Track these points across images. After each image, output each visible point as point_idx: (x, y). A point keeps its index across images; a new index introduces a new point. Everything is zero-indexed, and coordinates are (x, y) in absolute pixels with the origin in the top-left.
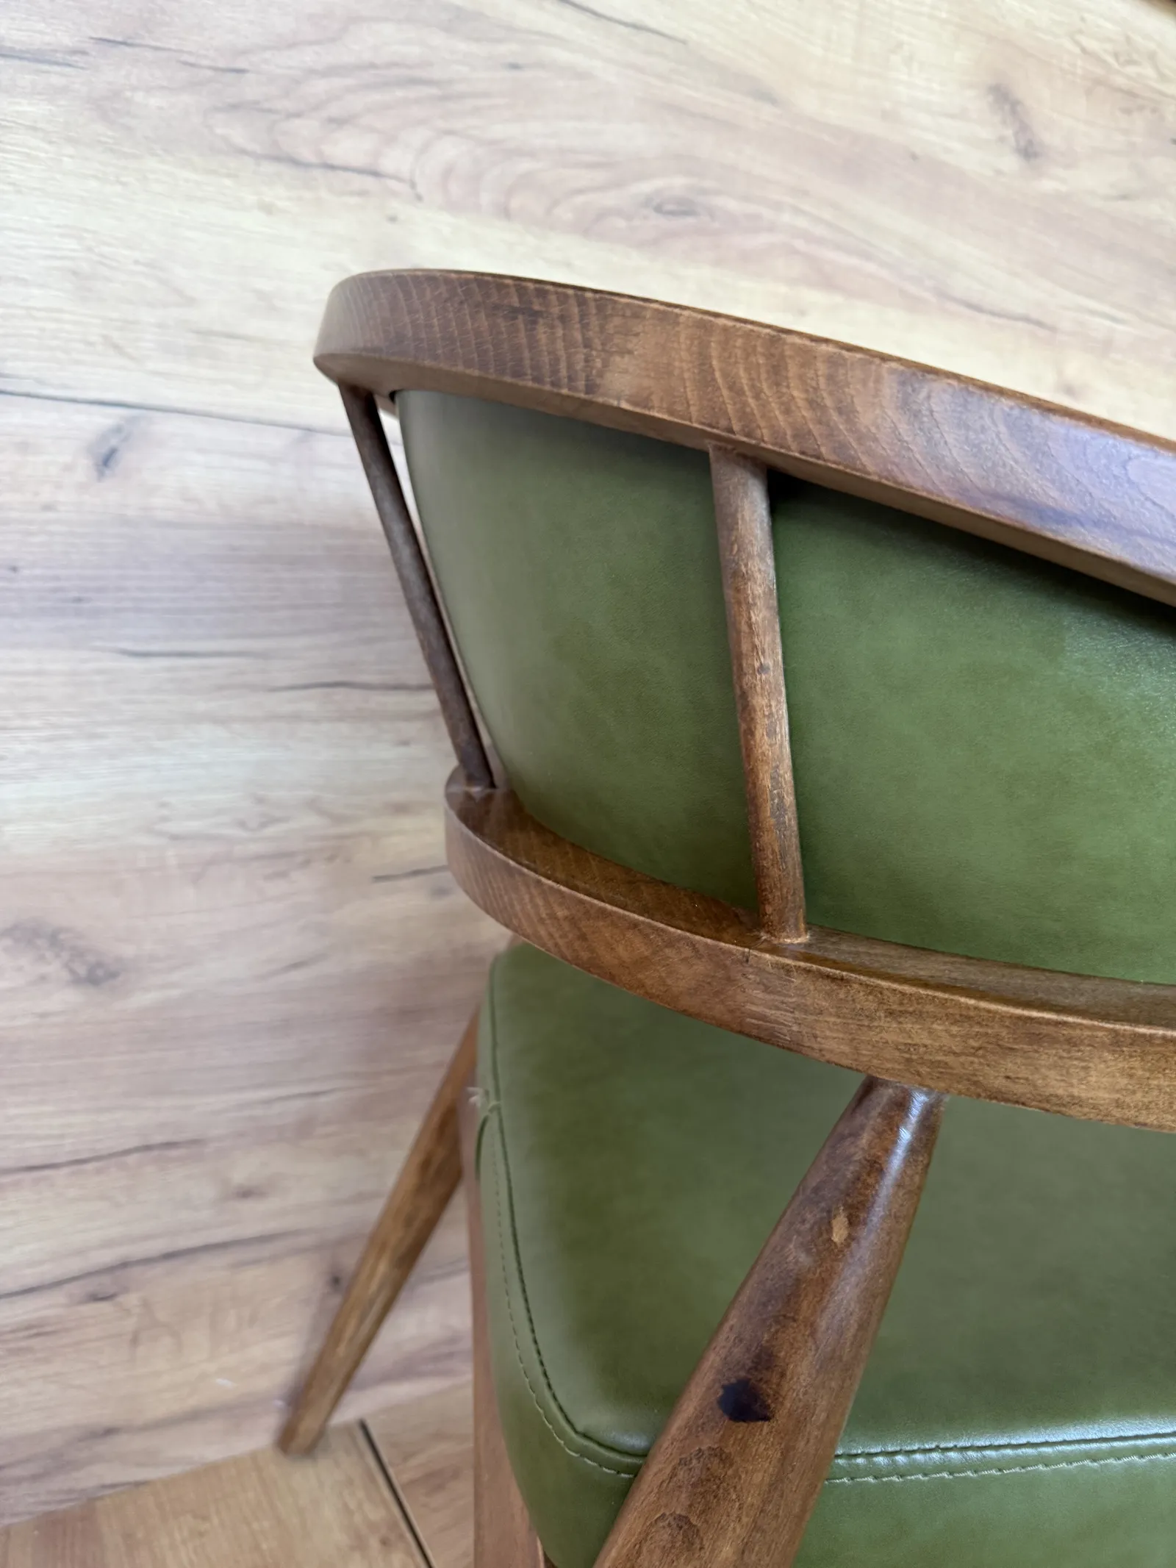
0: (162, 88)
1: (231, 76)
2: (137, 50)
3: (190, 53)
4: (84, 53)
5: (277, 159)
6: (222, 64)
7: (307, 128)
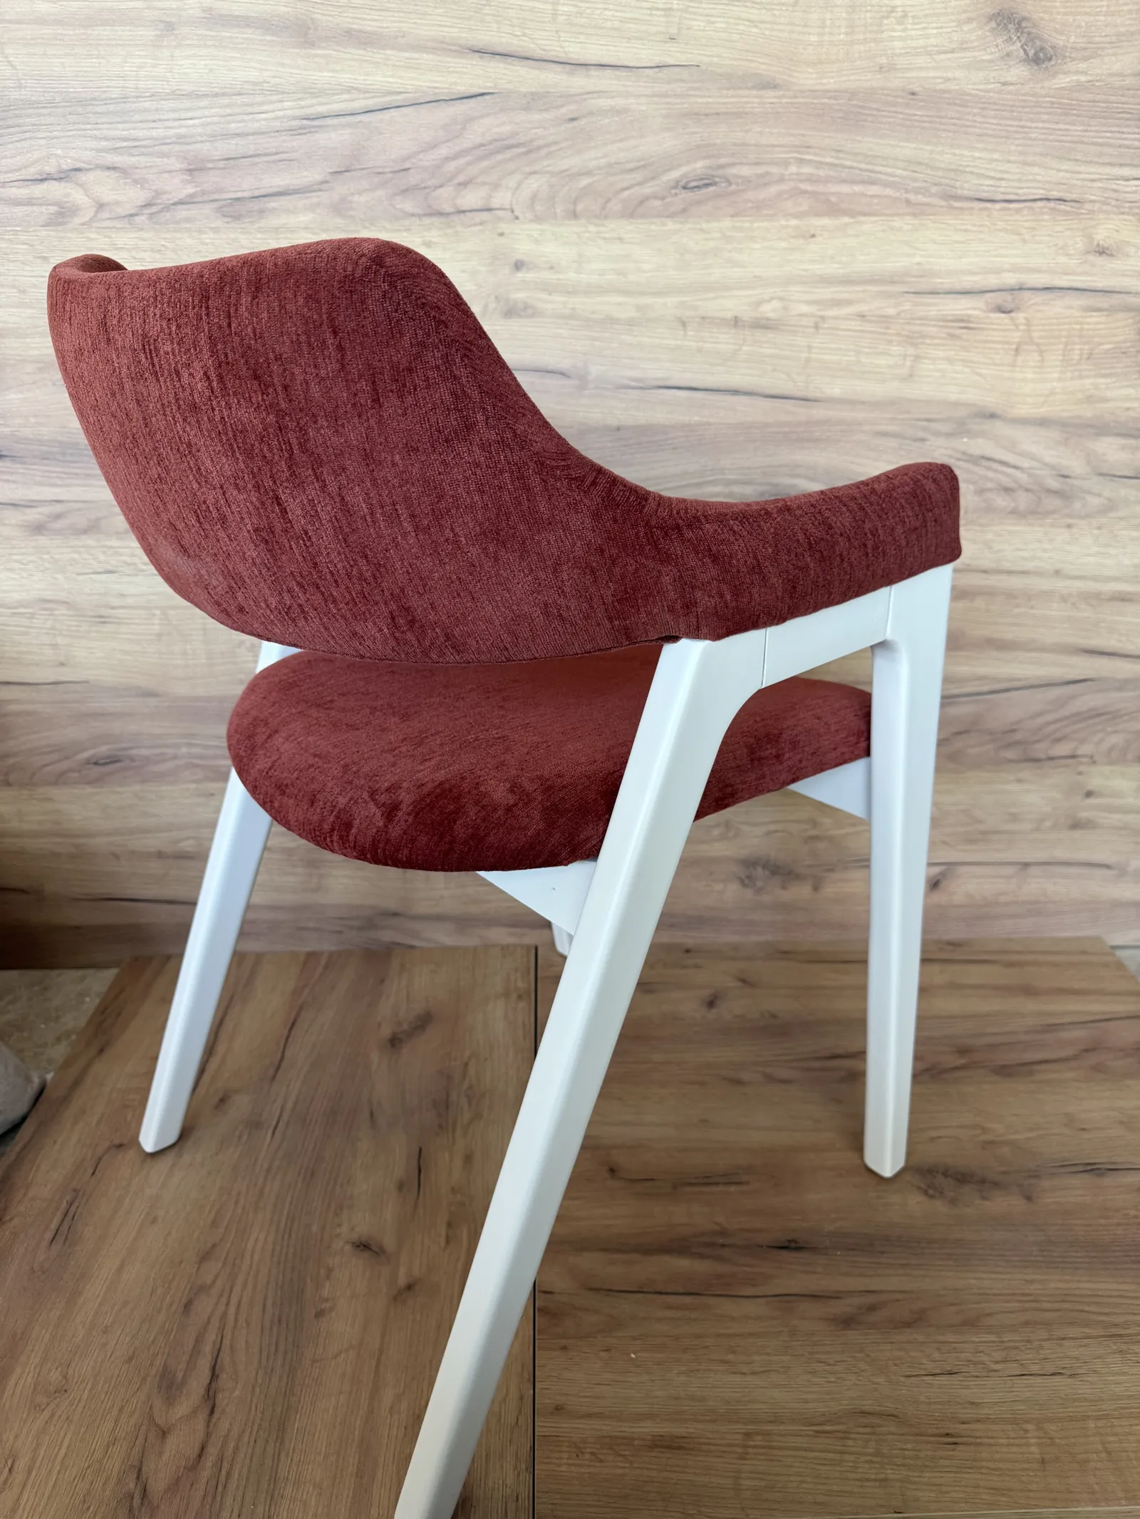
0: (366, 190)
1: (402, 173)
2: (353, 173)
3: (379, 167)
4: (327, 182)
5: (430, 215)
6: (396, 169)
7: (445, 192)
